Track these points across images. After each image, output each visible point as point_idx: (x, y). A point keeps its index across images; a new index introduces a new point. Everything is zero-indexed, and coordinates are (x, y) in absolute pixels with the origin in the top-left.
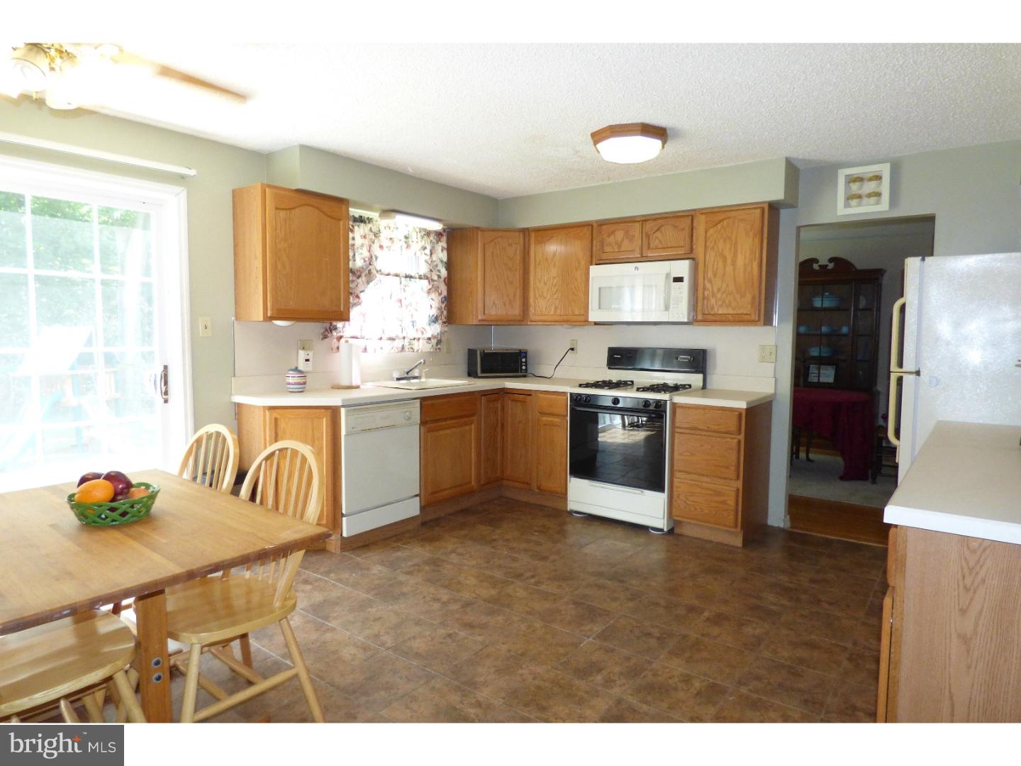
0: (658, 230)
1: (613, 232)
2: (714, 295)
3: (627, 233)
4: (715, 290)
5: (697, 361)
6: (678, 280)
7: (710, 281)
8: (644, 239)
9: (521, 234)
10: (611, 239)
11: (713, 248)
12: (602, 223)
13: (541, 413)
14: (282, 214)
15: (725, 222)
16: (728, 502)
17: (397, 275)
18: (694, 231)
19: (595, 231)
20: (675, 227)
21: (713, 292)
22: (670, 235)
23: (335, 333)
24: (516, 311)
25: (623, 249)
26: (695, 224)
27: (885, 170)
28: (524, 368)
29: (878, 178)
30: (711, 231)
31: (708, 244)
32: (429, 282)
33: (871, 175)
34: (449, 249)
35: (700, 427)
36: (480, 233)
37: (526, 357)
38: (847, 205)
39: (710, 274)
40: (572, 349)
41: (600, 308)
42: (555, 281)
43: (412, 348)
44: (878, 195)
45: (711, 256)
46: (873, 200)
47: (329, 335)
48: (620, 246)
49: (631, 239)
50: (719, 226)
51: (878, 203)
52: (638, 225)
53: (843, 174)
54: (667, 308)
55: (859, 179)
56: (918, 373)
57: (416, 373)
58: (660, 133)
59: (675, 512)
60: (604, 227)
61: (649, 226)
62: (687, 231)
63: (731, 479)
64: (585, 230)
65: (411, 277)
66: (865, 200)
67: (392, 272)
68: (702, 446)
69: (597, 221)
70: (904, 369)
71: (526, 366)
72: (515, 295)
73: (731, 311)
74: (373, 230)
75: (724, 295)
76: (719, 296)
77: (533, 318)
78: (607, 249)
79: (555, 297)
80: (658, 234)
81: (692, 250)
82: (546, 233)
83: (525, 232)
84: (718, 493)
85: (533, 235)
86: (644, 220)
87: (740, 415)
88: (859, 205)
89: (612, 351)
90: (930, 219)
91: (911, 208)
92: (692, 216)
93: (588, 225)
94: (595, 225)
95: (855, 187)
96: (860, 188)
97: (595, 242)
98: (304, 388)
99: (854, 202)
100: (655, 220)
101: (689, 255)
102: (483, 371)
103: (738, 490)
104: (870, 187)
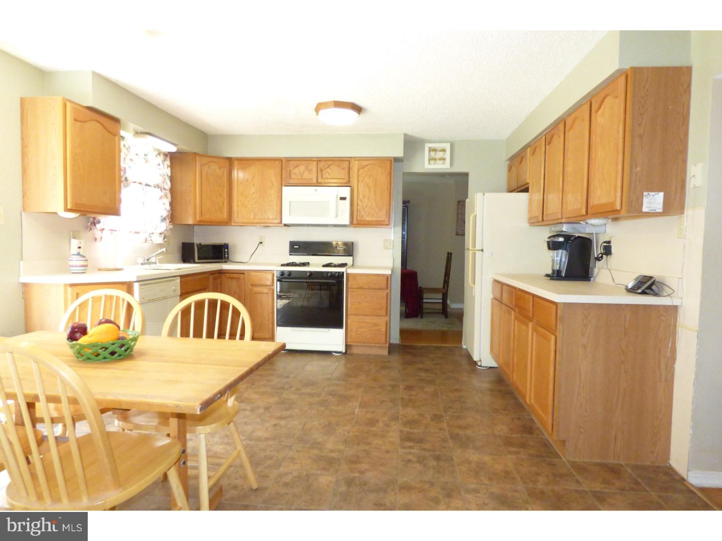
0: (328, 167)
1: (298, 166)
2: (363, 209)
3: (307, 167)
4: (364, 206)
5: (349, 249)
6: (343, 199)
7: (361, 200)
8: (319, 172)
9: (227, 162)
10: (296, 170)
11: (362, 181)
12: (289, 160)
13: (252, 285)
14: (78, 124)
15: (370, 166)
16: (382, 330)
17: (140, 183)
18: (351, 170)
19: (283, 164)
20: (339, 166)
21: (363, 207)
22: (335, 172)
23: (98, 226)
24: (225, 215)
25: (304, 177)
26: (351, 166)
27: (447, 146)
28: (226, 256)
29: (444, 150)
30: (361, 171)
31: (359, 178)
32: (161, 190)
33: (440, 149)
34: (172, 166)
35: (364, 287)
36: (197, 157)
37: (227, 248)
38: (429, 163)
39: (361, 197)
40: (261, 243)
41: (290, 215)
42: (254, 196)
43: (151, 240)
44: (444, 159)
45: (361, 185)
46: (442, 162)
47: (93, 228)
48: (302, 176)
49: (310, 171)
50: (366, 168)
51: (443, 164)
52: (315, 163)
53: (427, 146)
54: (337, 216)
55: (435, 150)
56: (482, 250)
57: (153, 260)
58: (358, 109)
59: (349, 340)
60: (291, 162)
61: (321, 164)
62: (347, 170)
63: (383, 316)
64: (277, 162)
65: (149, 186)
66: (438, 162)
67: (138, 181)
68: (366, 298)
69: (285, 158)
70: (477, 248)
71: (228, 254)
72: (223, 204)
73: (374, 219)
74: (126, 146)
75: (370, 209)
76: (366, 209)
77: (237, 220)
78: (293, 176)
79: (255, 206)
80: (328, 170)
81: (349, 181)
82: (246, 162)
83: (230, 160)
84: (375, 325)
85: (236, 163)
86: (319, 160)
87: (388, 278)
88: (435, 164)
89: (292, 244)
90: (466, 175)
91: (458, 169)
92: (349, 161)
93: (280, 160)
94: (284, 161)
95: (432, 154)
96: (435, 154)
97: (283, 171)
98: (85, 270)
99: (432, 162)
100: (326, 161)
101: (347, 184)
102: (199, 258)
103: (387, 322)
104: (440, 155)
